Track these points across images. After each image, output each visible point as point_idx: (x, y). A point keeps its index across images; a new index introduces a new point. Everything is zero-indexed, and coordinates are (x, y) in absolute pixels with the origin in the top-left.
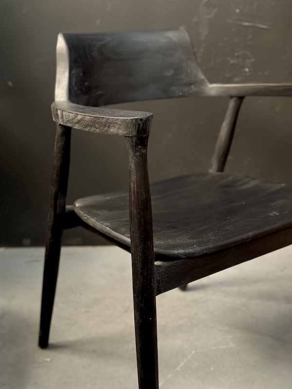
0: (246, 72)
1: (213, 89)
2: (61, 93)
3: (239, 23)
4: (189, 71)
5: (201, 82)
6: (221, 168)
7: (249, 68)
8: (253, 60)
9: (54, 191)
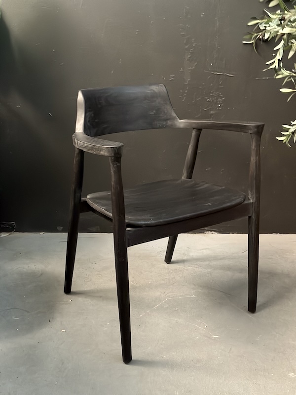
0: (219, 106)
1: (181, 123)
2: (79, 127)
3: (213, 72)
4: (166, 111)
5: (174, 119)
6: (190, 176)
8: (223, 99)
9: (74, 188)
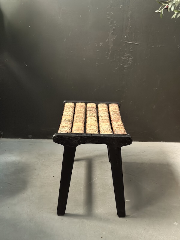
0: (129, 63)
3: (126, 42)
7: (131, 61)
8: (132, 58)
